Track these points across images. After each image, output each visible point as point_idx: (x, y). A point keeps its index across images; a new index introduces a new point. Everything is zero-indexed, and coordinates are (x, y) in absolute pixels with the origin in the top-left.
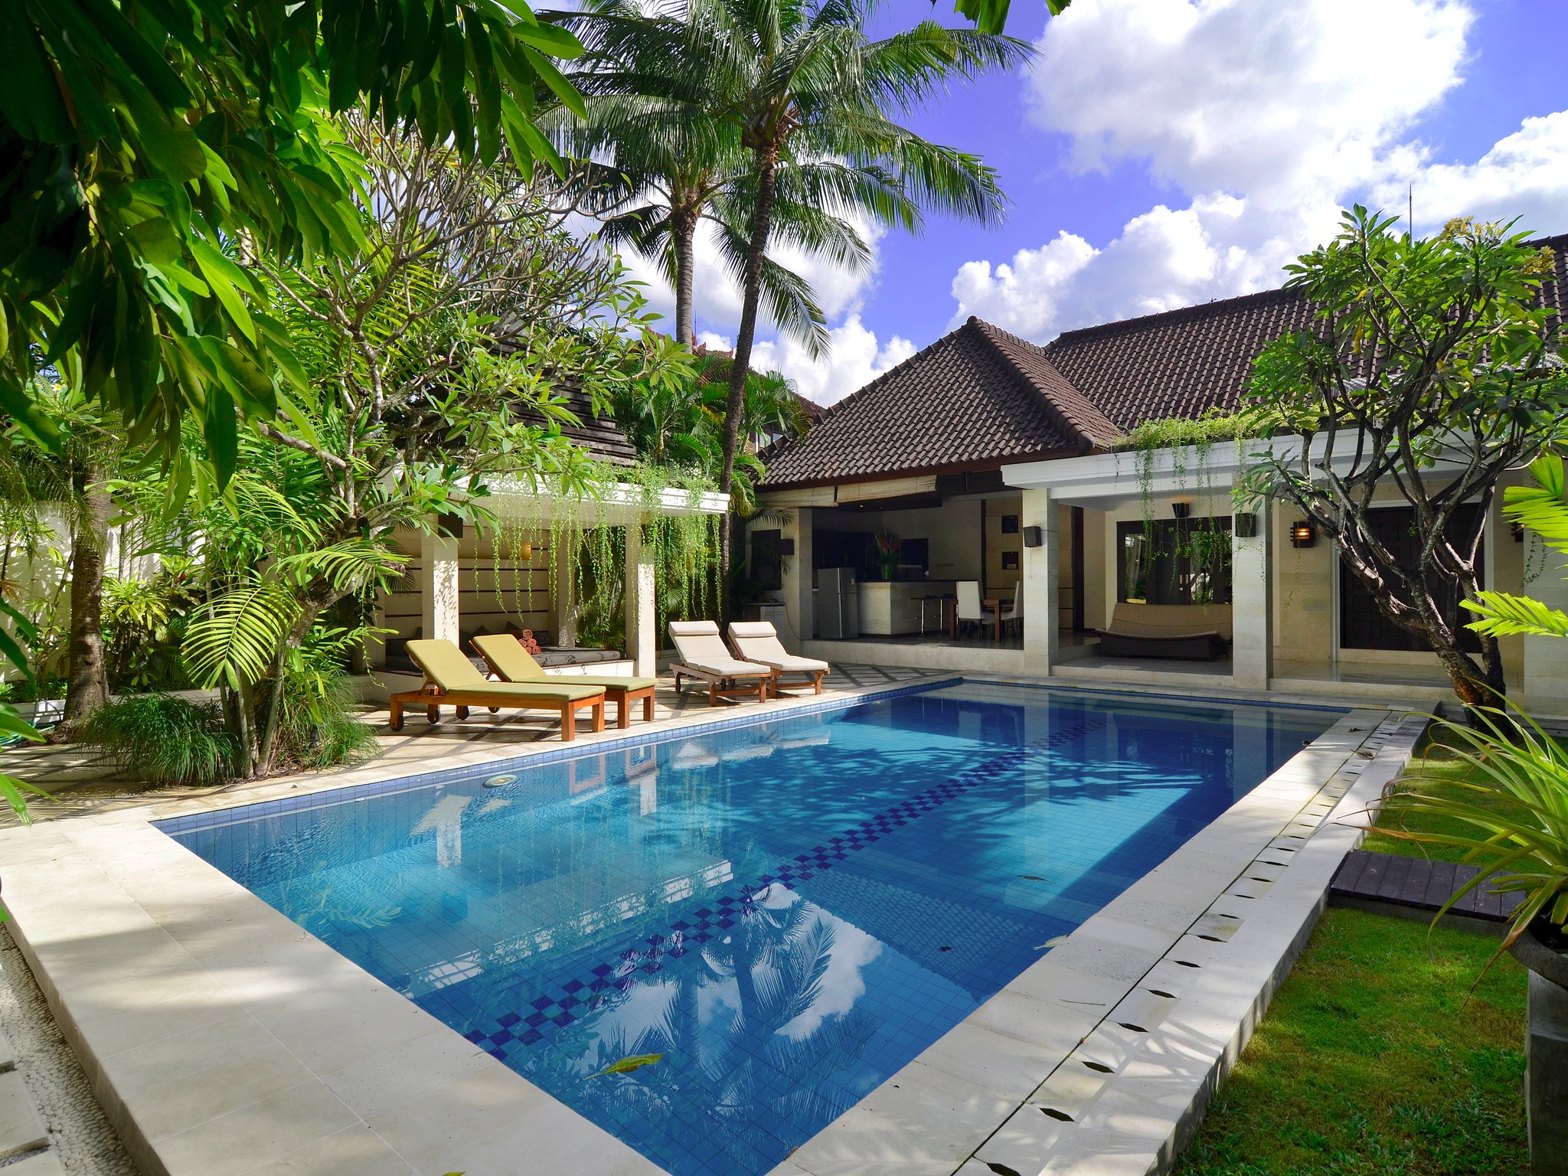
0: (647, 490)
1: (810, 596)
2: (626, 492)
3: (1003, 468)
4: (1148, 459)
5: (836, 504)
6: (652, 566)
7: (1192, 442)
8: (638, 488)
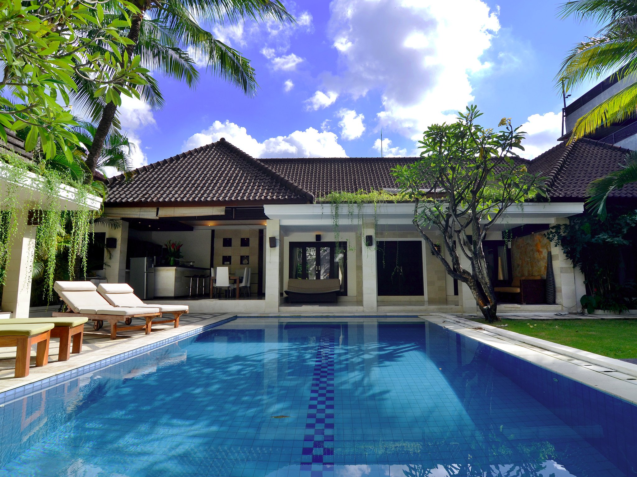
0: (49, 182)
1: (124, 274)
2: (33, 179)
3: (265, 207)
4: (337, 208)
5: (157, 218)
6: (34, 241)
7: (355, 202)
8: (42, 179)
